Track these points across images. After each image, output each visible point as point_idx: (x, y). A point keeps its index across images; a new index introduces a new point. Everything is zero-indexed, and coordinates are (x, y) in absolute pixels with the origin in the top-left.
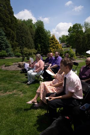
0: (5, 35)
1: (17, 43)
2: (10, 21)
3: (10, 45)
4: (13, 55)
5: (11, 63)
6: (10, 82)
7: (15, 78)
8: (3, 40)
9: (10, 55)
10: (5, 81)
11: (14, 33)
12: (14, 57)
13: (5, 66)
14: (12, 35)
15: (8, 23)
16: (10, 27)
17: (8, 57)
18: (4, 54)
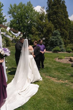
0: (60, 35)
1: (69, 41)
2: (65, 23)
3: (63, 42)
4: (64, 50)
5: (63, 57)
6: (63, 73)
7: (67, 70)
8: (58, 39)
9: (62, 51)
10: (59, 70)
11: (67, 33)
12: (65, 52)
13: (58, 59)
14: (66, 34)
15: (63, 25)
16: (64, 28)
17: (61, 52)
18: (58, 49)
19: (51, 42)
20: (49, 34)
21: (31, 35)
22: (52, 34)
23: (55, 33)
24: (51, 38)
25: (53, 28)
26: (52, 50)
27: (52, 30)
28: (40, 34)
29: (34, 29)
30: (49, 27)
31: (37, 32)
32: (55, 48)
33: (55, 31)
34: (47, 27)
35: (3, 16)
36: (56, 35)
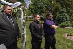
0: (66, 13)
2: (70, 3)
3: (69, 19)
4: (70, 26)
8: (65, 16)
9: (68, 26)
12: (71, 28)
13: (68, 35)
14: (71, 12)
15: (69, 5)
16: (70, 7)
18: (65, 24)
19: (58, 19)
20: (56, 12)
22: (59, 12)
23: (62, 11)
24: (59, 15)
25: (60, 8)
26: (59, 25)
27: (60, 9)
29: (44, 8)
30: (57, 6)
31: (47, 11)
32: (62, 24)
33: (62, 10)
34: (55, 7)
35: (24, 1)
36: (62, 13)
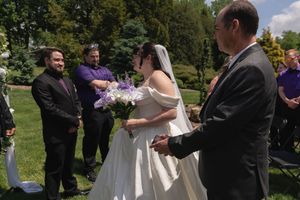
0: (146, 35)
2: (158, 1)
11: (164, 30)
16: (157, 16)
19: (120, 58)
20: (111, 32)
21: (46, 34)
22: (122, 31)
23: (130, 29)
24: (119, 44)
25: (122, 13)
27: (122, 18)
28: (80, 30)
30: (111, 6)
33: (130, 23)
34: (103, 8)
36: (133, 36)
